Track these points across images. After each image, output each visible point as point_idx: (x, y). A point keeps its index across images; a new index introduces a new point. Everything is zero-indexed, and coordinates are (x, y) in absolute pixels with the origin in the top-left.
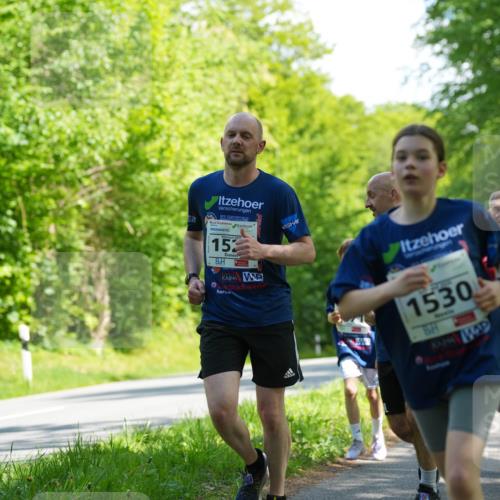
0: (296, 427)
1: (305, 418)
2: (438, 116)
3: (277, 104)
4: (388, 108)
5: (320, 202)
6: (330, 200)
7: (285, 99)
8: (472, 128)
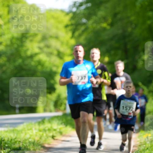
0: (6, 143)
1: (10, 140)
2: (71, 15)
3: (3, 5)
4: (50, 10)
5: (20, 49)
6: (25, 48)
7: (6, 3)
8: (84, 20)
